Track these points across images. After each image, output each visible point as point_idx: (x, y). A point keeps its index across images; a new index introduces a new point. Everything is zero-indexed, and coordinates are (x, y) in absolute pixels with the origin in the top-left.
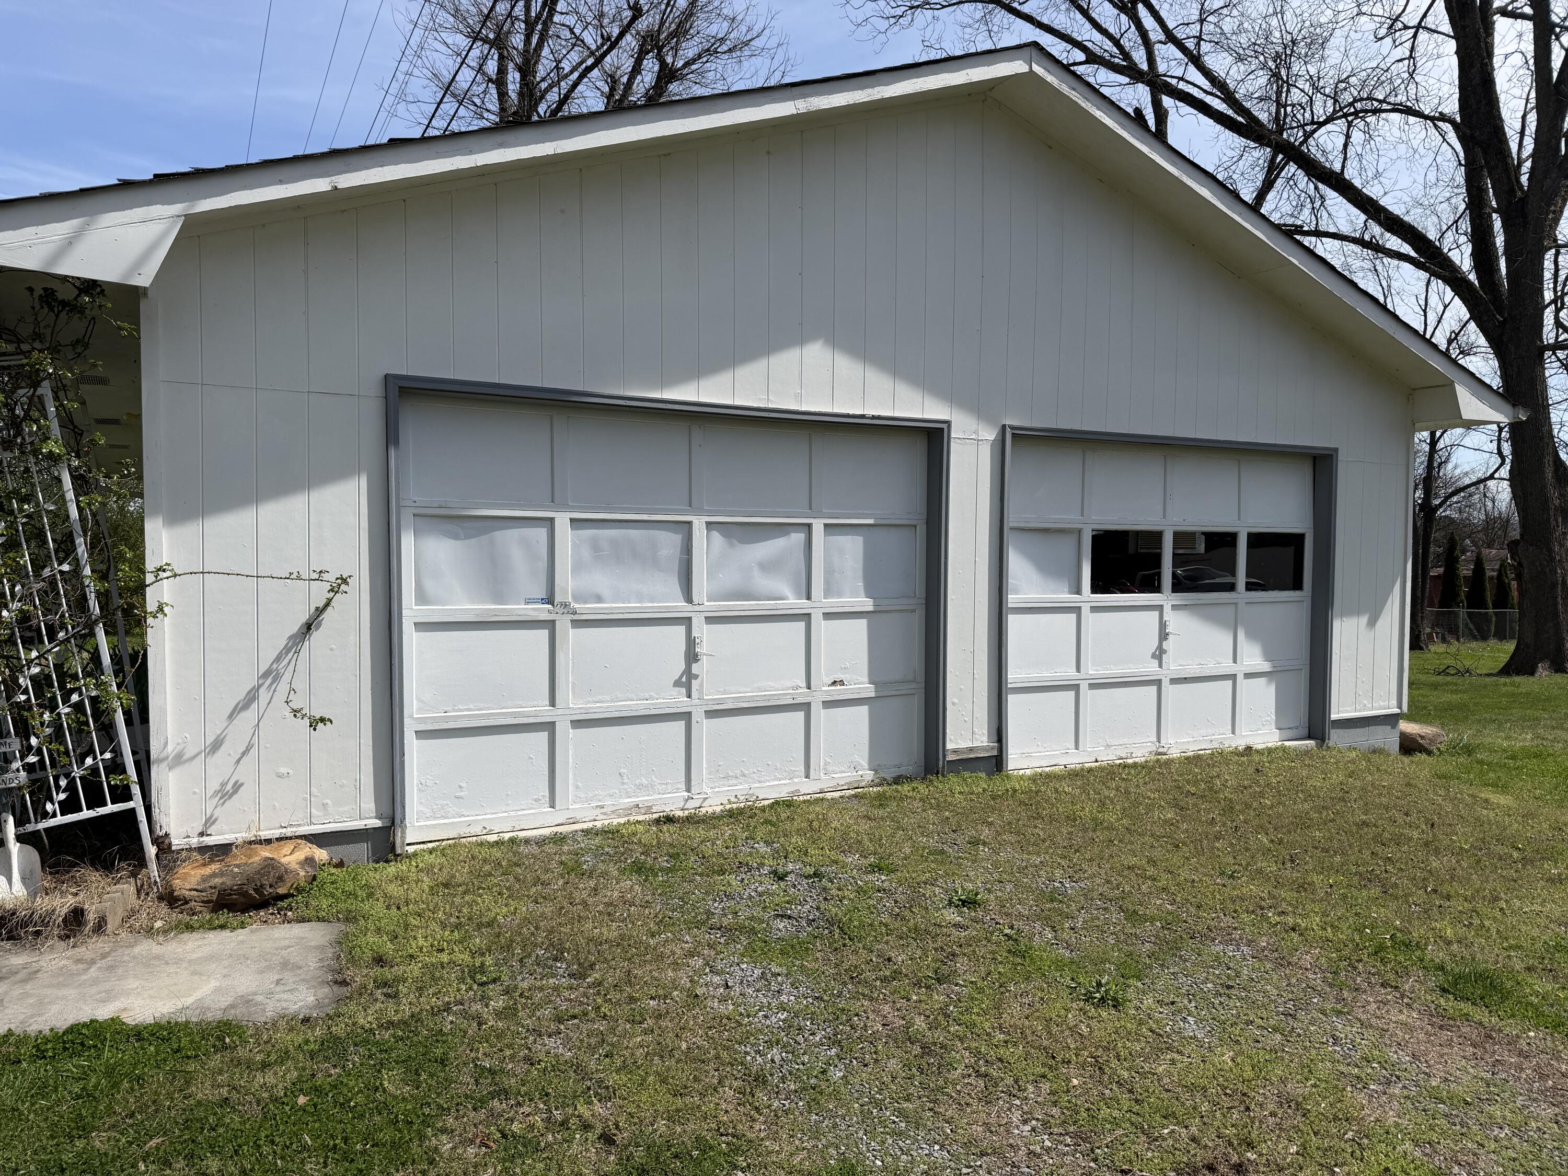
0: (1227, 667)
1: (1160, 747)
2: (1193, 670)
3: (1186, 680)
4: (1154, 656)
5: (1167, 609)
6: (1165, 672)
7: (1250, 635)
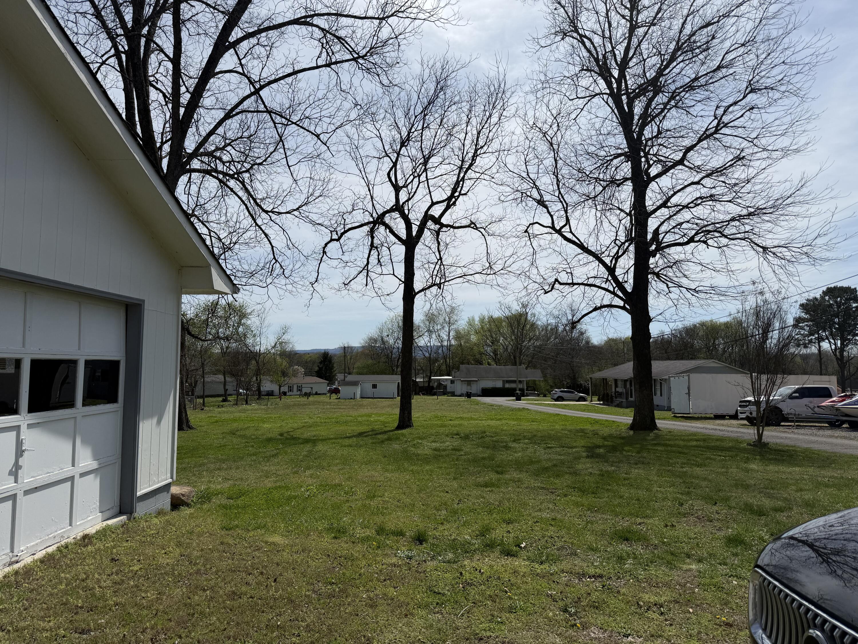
0: (68, 470)
1: (13, 556)
2: (42, 478)
3: (36, 489)
4: (10, 473)
5: (24, 428)
6: (19, 486)
7: (84, 442)
